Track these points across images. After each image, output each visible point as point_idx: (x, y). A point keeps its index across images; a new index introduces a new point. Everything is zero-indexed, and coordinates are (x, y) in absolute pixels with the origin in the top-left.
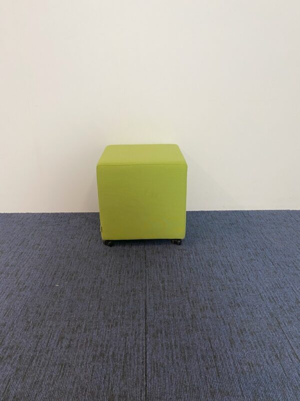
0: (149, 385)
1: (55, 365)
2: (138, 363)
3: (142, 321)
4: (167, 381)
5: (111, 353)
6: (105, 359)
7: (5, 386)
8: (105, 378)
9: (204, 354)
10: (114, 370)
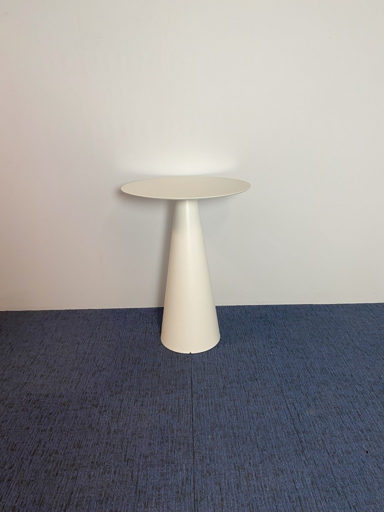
0: (195, 425)
1: (135, 415)
2: (187, 414)
3: (189, 391)
4: (205, 423)
5: (170, 409)
6: (167, 412)
7: (107, 426)
8: (167, 421)
9: (230, 408)
10: (172, 418)
